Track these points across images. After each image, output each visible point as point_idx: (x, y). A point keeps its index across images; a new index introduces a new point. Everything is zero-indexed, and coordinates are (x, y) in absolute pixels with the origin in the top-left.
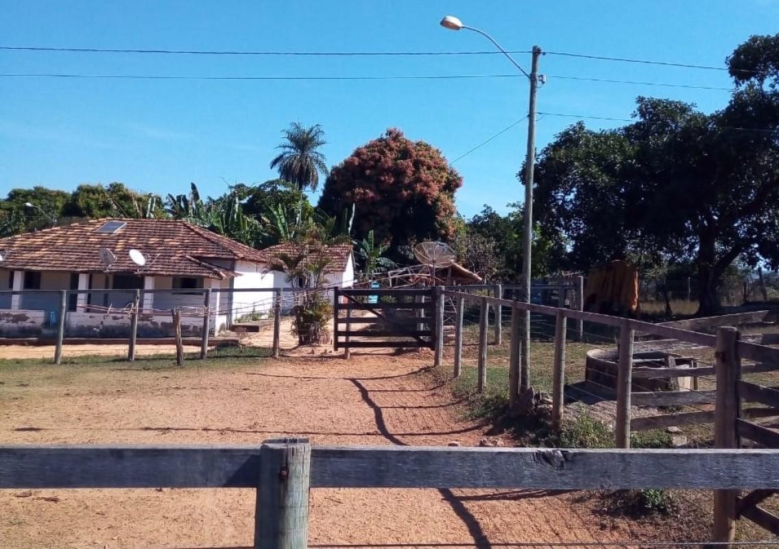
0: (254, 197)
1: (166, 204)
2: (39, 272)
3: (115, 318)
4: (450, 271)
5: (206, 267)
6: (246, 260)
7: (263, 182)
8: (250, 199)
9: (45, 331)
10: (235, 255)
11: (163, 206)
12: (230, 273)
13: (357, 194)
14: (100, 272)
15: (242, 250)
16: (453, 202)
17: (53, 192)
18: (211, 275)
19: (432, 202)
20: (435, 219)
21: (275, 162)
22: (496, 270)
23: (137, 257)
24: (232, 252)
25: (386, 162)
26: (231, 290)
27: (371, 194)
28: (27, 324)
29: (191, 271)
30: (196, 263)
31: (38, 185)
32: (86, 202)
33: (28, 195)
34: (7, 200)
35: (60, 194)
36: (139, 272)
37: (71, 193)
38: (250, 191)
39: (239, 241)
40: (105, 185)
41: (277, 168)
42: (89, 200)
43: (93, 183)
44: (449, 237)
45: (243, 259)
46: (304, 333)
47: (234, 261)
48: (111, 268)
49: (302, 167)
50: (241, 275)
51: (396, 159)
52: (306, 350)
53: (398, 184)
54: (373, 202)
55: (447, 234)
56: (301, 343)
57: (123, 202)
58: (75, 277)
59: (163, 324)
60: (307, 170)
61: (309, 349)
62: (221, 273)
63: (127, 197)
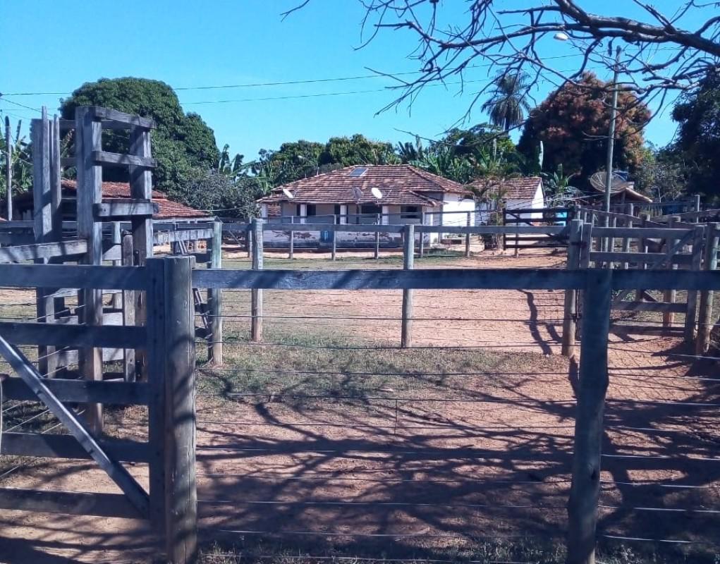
0: (465, 139)
1: (396, 149)
2: (314, 205)
3: (364, 235)
4: (624, 195)
5: (423, 198)
6: (451, 192)
7: (472, 126)
8: (462, 141)
9: (321, 244)
10: (443, 189)
11: (394, 151)
12: (440, 202)
13: (551, 132)
14: (353, 204)
15: (450, 185)
16: (641, 134)
17: (311, 144)
18: (426, 204)
19: (621, 136)
20: (624, 151)
21: (484, 106)
22: (680, 193)
23: (377, 193)
24: (440, 187)
25: (578, 101)
26: (441, 213)
27: (562, 132)
28: (310, 239)
29: (413, 202)
30: (415, 195)
31: (301, 139)
32: (336, 151)
33: (294, 147)
34: (280, 152)
35: (317, 145)
36: (378, 203)
37: (325, 144)
38: (463, 134)
39: (450, 178)
40: (349, 137)
41: (486, 111)
42: (338, 150)
43: (340, 136)
44: (636, 165)
45: (448, 192)
46: (488, 241)
47: (442, 193)
48: (360, 201)
49: (509, 108)
50: (447, 203)
51: (587, 99)
52: (489, 253)
53: (588, 123)
54: (564, 138)
55: (634, 163)
56: (486, 248)
57: (363, 149)
58: (337, 208)
59: (395, 238)
60: (514, 111)
61: (491, 252)
62: (434, 203)
63: (365, 146)
